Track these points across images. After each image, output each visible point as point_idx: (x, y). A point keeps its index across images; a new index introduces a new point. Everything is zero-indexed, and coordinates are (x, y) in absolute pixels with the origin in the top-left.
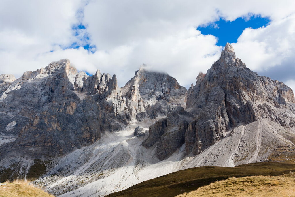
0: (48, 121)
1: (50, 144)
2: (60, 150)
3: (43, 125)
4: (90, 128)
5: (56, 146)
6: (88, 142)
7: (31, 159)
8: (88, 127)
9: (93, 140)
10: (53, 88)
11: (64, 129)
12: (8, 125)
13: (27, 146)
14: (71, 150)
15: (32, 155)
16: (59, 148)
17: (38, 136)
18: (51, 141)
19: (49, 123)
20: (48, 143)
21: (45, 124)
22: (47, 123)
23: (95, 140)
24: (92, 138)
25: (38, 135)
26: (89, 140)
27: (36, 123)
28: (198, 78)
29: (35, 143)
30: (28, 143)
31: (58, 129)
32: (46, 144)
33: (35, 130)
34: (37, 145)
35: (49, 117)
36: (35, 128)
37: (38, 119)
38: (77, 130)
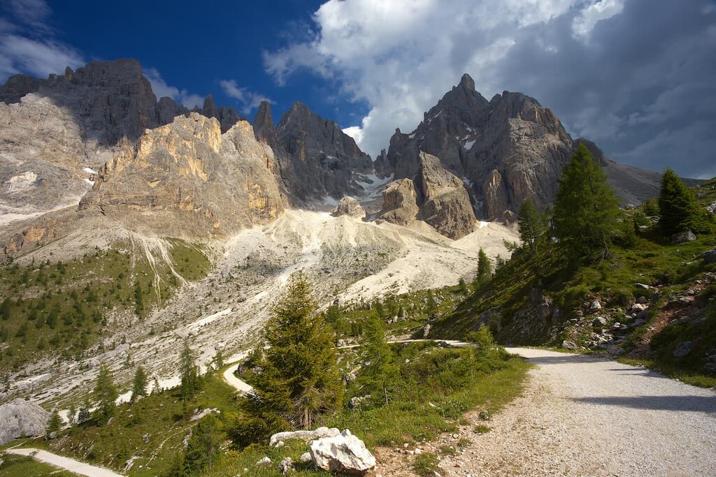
0: (178, 152)
1: (190, 207)
2: (216, 225)
3: (166, 158)
4: (263, 188)
5: (205, 213)
6: (263, 218)
7: (157, 236)
8: (259, 184)
9: (272, 213)
10: (114, 115)
11: (212, 179)
12: (12, 180)
13: (133, 206)
14: (236, 228)
15: (155, 228)
16: (211, 221)
17: (158, 185)
18: (192, 201)
19: (180, 157)
20: (188, 203)
21: (172, 159)
22: (175, 156)
23: (277, 213)
24: (270, 210)
25: (158, 182)
26: (263, 213)
27: (147, 153)
28: (393, 139)
29: (153, 201)
30: (136, 197)
31: (200, 175)
32: (181, 206)
33: (145, 170)
34: (161, 207)
35: (177, 141)
36: (145, 165)
37: (150, 144)
38: (235, 189)
